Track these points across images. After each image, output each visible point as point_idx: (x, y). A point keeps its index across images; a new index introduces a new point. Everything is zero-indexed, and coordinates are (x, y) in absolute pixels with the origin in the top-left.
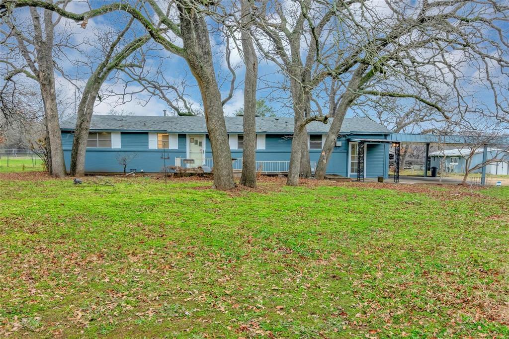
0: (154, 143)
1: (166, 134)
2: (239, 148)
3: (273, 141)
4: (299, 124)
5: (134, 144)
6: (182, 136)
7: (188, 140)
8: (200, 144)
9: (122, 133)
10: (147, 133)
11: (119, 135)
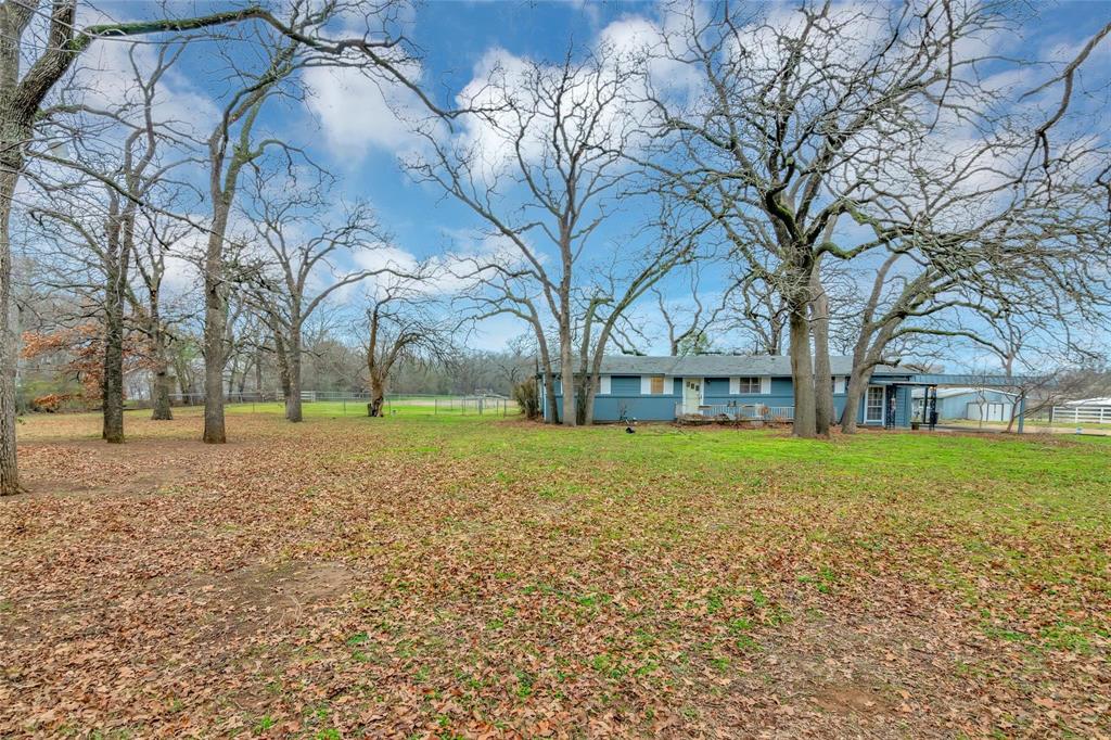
0: (646, 388)
1: (659, 378)
2: (741, 391)
3: (779, 384)
4: (859, 367)
5: (626, 389)
6: (678, 380)
7: (684, 384)
8: (698, 389)
9: (614, 377)
10: (638, 377)
11: (609, 380)
